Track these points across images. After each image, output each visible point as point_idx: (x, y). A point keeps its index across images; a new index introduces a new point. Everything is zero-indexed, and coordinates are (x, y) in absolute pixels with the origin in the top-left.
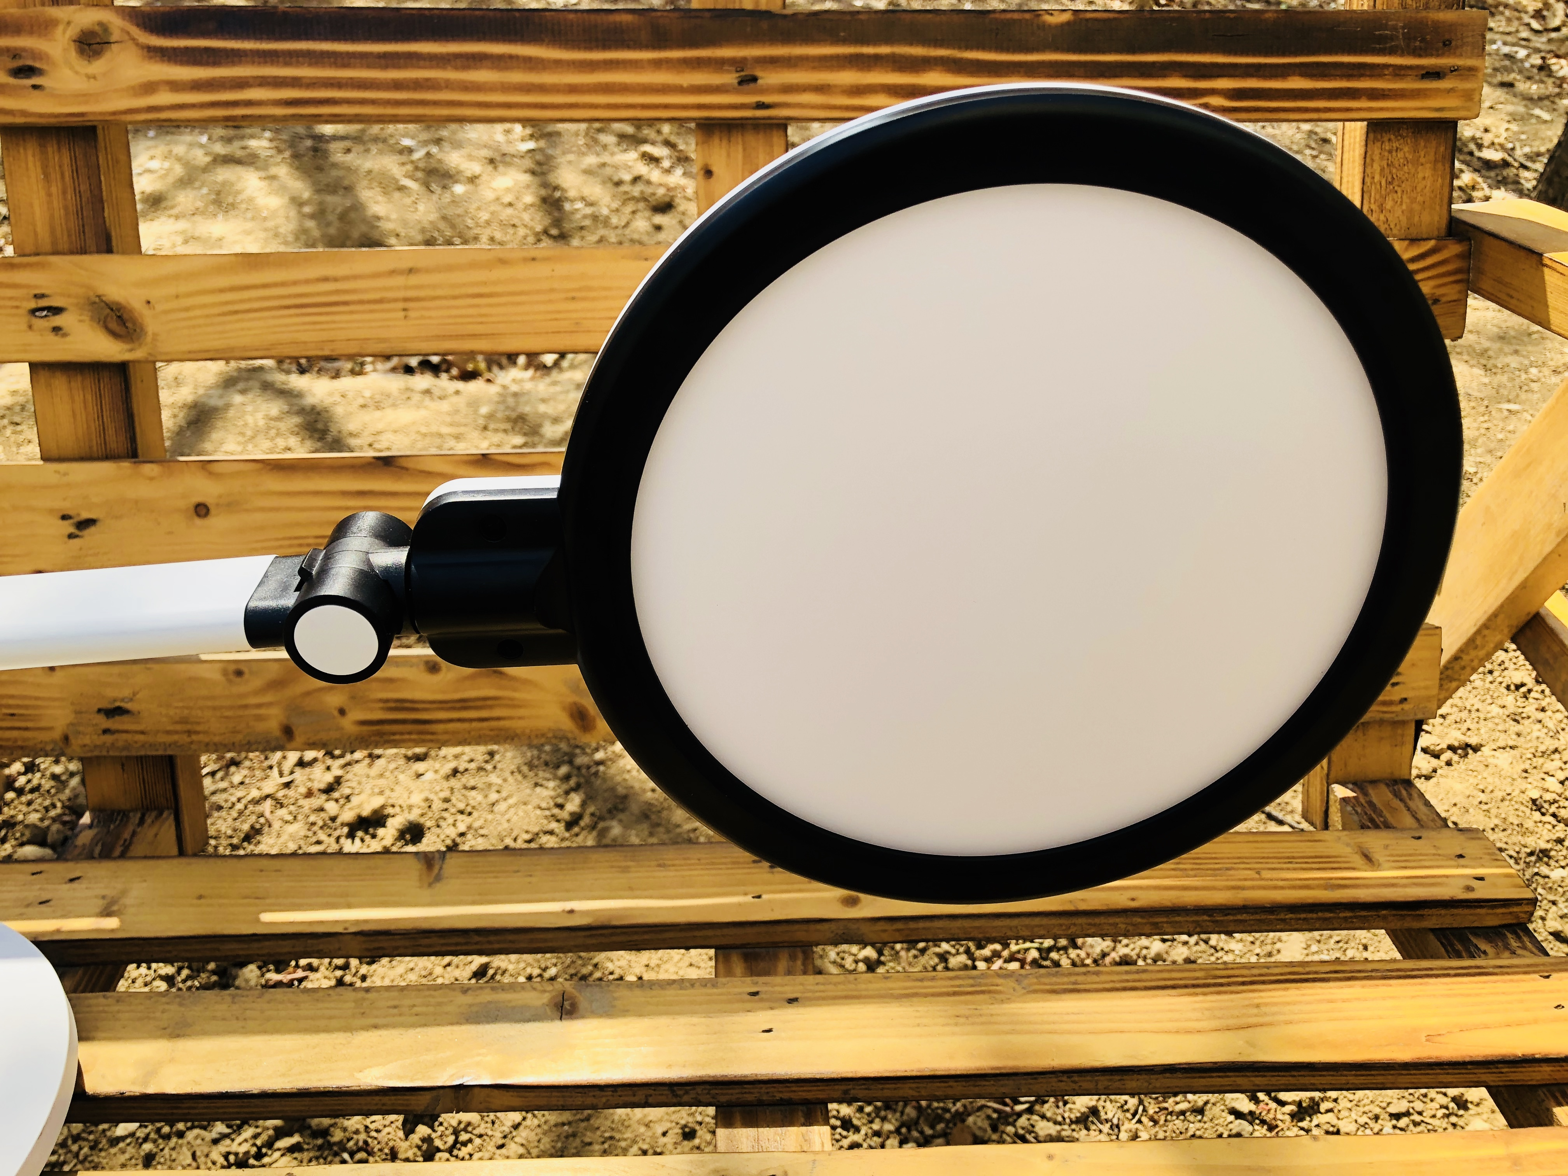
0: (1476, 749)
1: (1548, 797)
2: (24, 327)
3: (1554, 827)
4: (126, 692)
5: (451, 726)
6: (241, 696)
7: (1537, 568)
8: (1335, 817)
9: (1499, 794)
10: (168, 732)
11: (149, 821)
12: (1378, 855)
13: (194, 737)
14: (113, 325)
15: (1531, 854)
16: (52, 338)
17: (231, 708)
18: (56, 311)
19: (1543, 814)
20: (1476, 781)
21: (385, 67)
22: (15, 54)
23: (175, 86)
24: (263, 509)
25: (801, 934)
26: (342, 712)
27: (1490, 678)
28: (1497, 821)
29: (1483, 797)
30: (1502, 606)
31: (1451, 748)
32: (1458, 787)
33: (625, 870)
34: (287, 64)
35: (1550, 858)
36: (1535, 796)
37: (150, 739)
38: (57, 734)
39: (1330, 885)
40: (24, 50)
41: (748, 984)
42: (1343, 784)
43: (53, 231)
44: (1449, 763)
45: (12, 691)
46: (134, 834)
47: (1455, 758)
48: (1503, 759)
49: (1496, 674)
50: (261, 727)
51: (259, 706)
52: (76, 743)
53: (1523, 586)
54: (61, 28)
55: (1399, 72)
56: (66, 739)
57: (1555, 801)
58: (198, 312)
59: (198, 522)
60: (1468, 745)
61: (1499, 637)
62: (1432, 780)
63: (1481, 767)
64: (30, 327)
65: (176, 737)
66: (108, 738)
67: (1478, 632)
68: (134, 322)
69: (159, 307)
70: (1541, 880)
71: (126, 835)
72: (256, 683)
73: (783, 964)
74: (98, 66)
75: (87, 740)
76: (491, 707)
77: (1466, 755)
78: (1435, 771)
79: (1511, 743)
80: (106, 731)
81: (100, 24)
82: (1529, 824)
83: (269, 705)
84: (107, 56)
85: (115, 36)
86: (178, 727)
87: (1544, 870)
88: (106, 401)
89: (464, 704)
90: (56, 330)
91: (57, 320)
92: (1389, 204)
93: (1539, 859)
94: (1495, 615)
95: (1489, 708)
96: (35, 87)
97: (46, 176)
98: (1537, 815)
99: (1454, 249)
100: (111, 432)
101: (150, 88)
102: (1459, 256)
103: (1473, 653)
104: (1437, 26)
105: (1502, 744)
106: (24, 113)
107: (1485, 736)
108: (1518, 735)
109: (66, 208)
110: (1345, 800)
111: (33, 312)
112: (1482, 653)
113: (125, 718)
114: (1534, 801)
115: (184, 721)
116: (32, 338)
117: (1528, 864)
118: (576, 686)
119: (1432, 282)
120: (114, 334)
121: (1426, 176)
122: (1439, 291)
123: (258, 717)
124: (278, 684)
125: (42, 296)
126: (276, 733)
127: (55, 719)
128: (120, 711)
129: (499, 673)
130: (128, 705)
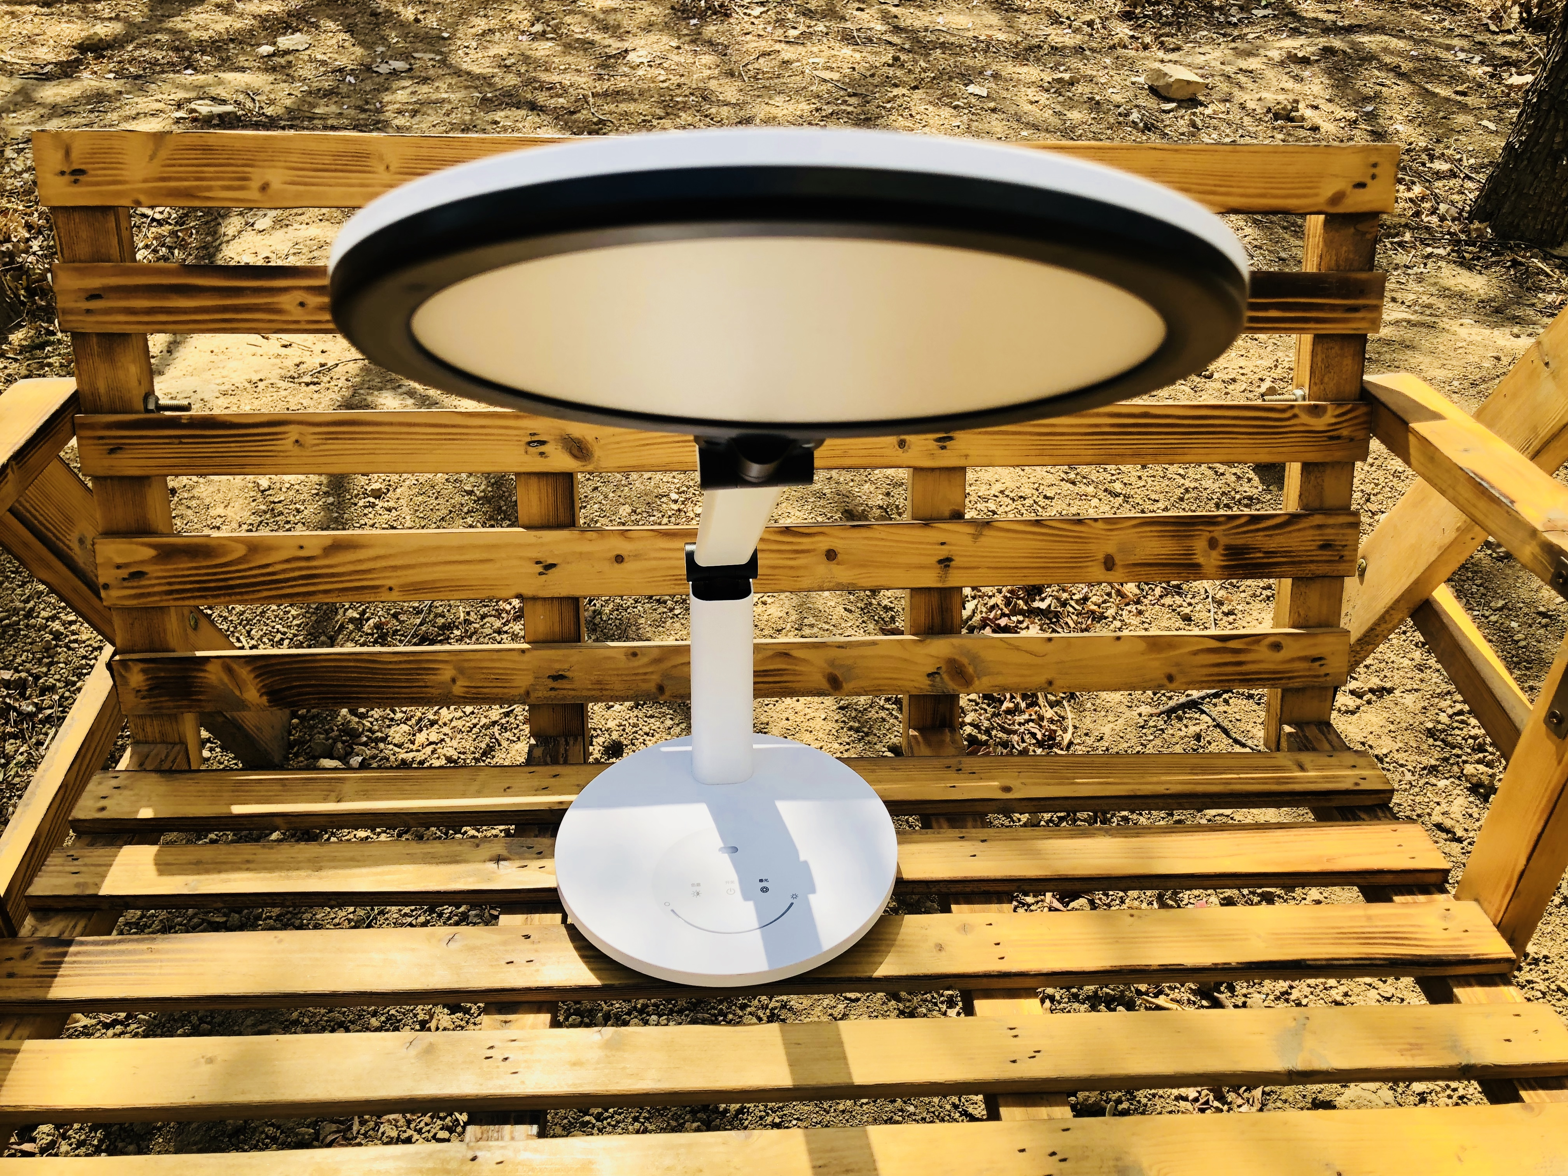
0: (1390, 691)
1: (1440, 727)
2: (523, 452)
3: (1442, 749)
4: (566, 666)
5: (758, 686)
6: (634, 668)
8: (1284, 744)
9: (1404, 725)
10: (589, 690)
11: (571, 743)
12: (1307, 765)
13: (605, 692)
14: (575, 452)
15: (1424, 769)
16: (539, 459)
17: (627, 675)
18: (543, 443)
19: (1435, 740)
20: (1387, 715)
24: (655, 559)
25: (979, 808)
27: (1403, 636)
28: (1401, 745)
29: (1392, 727)
31: (1371, 691)
32: (1374, 720)
33: (873, 771)
35: (1438, 771)
36: (1430, 725)
37: (578, 693)
38: (522, 691)
39: (1278, 781)
41: (956, 833)
42: (1289, 724)
44: (1369, 702)
45: (498, 665)
46: (566, 750)
47: (1374, 698)
48: (1409, 700)
49: (1408, 634)
50: (644, 686)
51: (645, 674)
52: (534, 695)
55: (1333, 308)
56: (528, 693)
57: (1444, 730)
58: (624, 444)
59: (616, 565)
60: (1384, 688)
61: (1401, 616)
62: (1358, 715)
63: (1392, 705)
64: (527, 452)
65: (593, 693)
66: (553, 693)
68: (587, 450)
69: (602, 442)
70: (1430, 787)
71: (562, 750)
72: (645, 660)
73: (970, 824)
75: (540, 694)
76: (781, 675)
77: (1382, 696)
78: (1358, 708)
79: (1415, 687)
80: (552, 689)
82: (1425, 747)
83: (652, 673)
86: (596, 687)
87: (1433, 780)
88: (560, 492)
89: (766, 673)
90: (542, 454)
91: (542, 449)
92: (1326, 380)
93: (1430, 772)
94: (1398, 601)
95: (1402, 660)
98: (1431, 741)
99: (1362, 410)
100: (561, 510)
102: (1366, 414)
104: (1357, 282)
105: (1409, 687)
107: (1397, 682)
108: (1422, 681)
110: (1290, 734)
111: (529, 443)
113: (564, 681)
114: (1429, 730)
115: (599, 682)
116: (526, 458)
117: (1421, 776)
118: (832, 663)
119: (1350, 429)
120: (575, 457)
121: (1348, 364)
122: (1354, 434)
123: (644, 681)
124: (657, 661)
125: (535, 434)
126: (654, 690)
127: (523, 682)
128: (561, 677)
129: (787, 655)
130: (566, 674)
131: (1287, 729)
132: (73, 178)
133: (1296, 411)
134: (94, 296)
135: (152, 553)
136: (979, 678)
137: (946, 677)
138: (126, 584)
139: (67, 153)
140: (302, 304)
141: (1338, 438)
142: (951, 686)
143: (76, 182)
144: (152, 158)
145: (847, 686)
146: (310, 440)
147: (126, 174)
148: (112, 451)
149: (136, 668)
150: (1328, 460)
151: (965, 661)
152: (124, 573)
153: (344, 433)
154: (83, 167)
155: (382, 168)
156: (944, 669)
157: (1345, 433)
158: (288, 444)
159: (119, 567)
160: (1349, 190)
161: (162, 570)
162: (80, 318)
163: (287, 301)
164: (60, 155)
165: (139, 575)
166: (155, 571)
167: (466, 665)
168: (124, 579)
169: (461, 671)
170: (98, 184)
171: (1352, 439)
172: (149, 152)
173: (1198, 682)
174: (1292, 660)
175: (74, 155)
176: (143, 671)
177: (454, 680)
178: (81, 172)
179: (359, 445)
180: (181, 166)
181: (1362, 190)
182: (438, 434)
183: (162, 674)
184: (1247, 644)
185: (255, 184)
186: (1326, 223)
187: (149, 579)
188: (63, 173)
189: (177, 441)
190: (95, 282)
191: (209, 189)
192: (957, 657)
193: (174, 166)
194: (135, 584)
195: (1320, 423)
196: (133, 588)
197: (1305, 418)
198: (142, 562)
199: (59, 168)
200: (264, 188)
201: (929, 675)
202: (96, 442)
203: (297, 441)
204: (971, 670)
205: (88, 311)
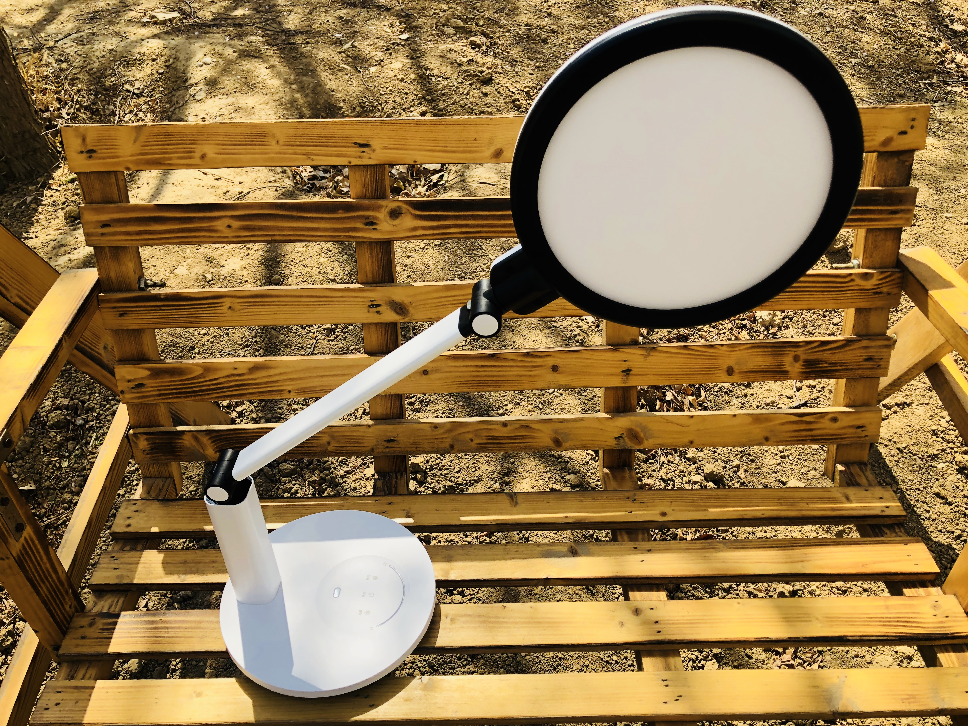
0: (909, 405)
1: (941, 429)
2: (366, 311)
3: (942, 443)
4: (395, 434)
5: (510, 445)
6: (435, 435)
7: (936, 349)
8: (837, 476)
9: (917, 427)
11: (399, 477)
12: (852, 497)
13: (419, 449)
14: (398, 310)
15: (929, 456)
16: (376, 315)
17: (432, 439)
18: (378, 306)
19: (937, 437)
20: (907, 421)
21: (500, 220)
22: (367, 217)
23: (424, 228)
24: (447, 372)
25: (646, 525)
26: (472, 440)
28: (915, 441)
29: (909, 429)
30: (920, 362)
31: (897, 404)
32: (898, 424)
33: (581, 501)
34: (465, 220)
35: (938, 458)
36: (934, 428)
37: (403, 450)
38: (369, 448)
39: (833, 509)
40: (370, 216)
41: (632, 545)
42: (841, 464)
43: (373, 274)
44: (895, 412)
45: (355, 434)
46: (396, 482)
47: (898, 409)
48: (921, 410)
50: (442, 445)
51: (442, 438)
52: (377, 451)
53: (930, 355)
54: (384, 209)
55: (881, 212)
56: (373, 450)
57: (944, 431)
59: (424, 376)
60: (905, 403)
61: (918, 372)
62: (887, 421)
63: (910, 414)
64: (368, 311)
65: (412, 449)
66: (388, 450)
67: (909, 370)
68: (405, 309)
69: (414, 304)
70: (932, 468)
71: (394, 483)
72: (442, 431)
73: (640, 536)
74: (397, 222)
75: (380, 450)
76: (525, 439)
77: (903, 408)
78: (888, 416)
79: (926, 402)
80: (387, 447)
81: (399, 207)
82: (930, 442)
83: (446, 438)
84: (400, 218)
85: (404, 211)
87: (935, 464)
88: (389, 332)
89: (515, 437)
90: (378, 312)
91: (378, 309)
92: (874, 255)
93: (933, 459)
94: (917, 364)
95: (917, 384)
96: (374, 229)
97: (372, 257)
98: (934, 438)
99: (897, 275)
100: (390, 343)
101: (415, 229)
102: (899, 278)
103: (906, 377)
104: (898, 195)
105: (922, 402)
106: (369, 238)
107: (914, 398)
108: (930, 397)
109: (378, 266)
110: (841, 471)
111: (370, 306)
112: (910, 377)
113: (394, 443)
114: (934, 431)
115: (415, 443)
116: (368, 315)
117: (927, 461)
118: (556, 431)
119: (887, 288)
120: (398, 313)
121: (889, 244)
122: (891, 291)
123: (442, 442)
124: (449, 431)
125: (373, 301)
126: (448, 447)
127: (369, 443)
128: (393, 441)
129: (528, 427)
130: (395, 439)
131: (840, 467)
132: (89, 155)
133: (853, 277)
134: (105, 225)
135: (147, 373)
136: (647, 440)
137: (626, 440)
138: (134, 391)
139: (84, 140)
140: (229, 226)
141: (881, 293)
142: (629, 444)
143: (90, 157)
144: (135, 142)
145: (565, 445)
146: (238, 307)
147: (120, 152)
148: (121, 315)
149: (142, 438)
150: (873, 306)
151: (639, 430)
152: (132, 384)
153: (258, 302)
154: (94, 148)
155: (274, 143)
156: (625, 434)
157: (885, 290)
158: (224, 309)
159: (129, 381)
160: (895, 136)
161: (154, 383)
162: (97, 238)
163: (220, 225)
164: (79, 141)
165: (141, 385)
166: (150, 383)
167: (336, 434)
168: (132, 388)
169: (333, 437)
170: (104, 158)
171: (889, 294)
172: (133, 138)
173: (784, 441)
174: (844, 428)
175: (88, 140)
176: (146, 439)
177: (329, 443)
178: (93, 151)
179: (267, 309)
180: (153, 145)
181: (904, 136)
182: (315, 302)
183: (158, 441)
184: (816, 418)
185: (198, 155)
186: (878, 157)
187: (147, 388)
188: (82, 152)
189: (159, 308)
190: (105, 217)
191: (170, 159)
192: (633, 428)
193: (149, 146)
194: (139, 390)
195: (869, 284)
196: (138, 393)
197: (859, 281)
198: (142, 378)
199: (80, 149)
200: (203, 157)
201: (616, 438)
202: (111, 310)
203: (230, 307)
204: (642, 435)
205: (103, 234)
